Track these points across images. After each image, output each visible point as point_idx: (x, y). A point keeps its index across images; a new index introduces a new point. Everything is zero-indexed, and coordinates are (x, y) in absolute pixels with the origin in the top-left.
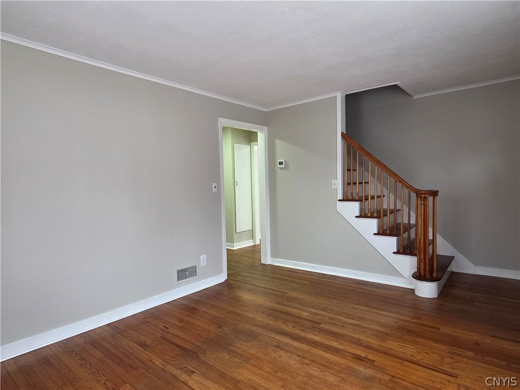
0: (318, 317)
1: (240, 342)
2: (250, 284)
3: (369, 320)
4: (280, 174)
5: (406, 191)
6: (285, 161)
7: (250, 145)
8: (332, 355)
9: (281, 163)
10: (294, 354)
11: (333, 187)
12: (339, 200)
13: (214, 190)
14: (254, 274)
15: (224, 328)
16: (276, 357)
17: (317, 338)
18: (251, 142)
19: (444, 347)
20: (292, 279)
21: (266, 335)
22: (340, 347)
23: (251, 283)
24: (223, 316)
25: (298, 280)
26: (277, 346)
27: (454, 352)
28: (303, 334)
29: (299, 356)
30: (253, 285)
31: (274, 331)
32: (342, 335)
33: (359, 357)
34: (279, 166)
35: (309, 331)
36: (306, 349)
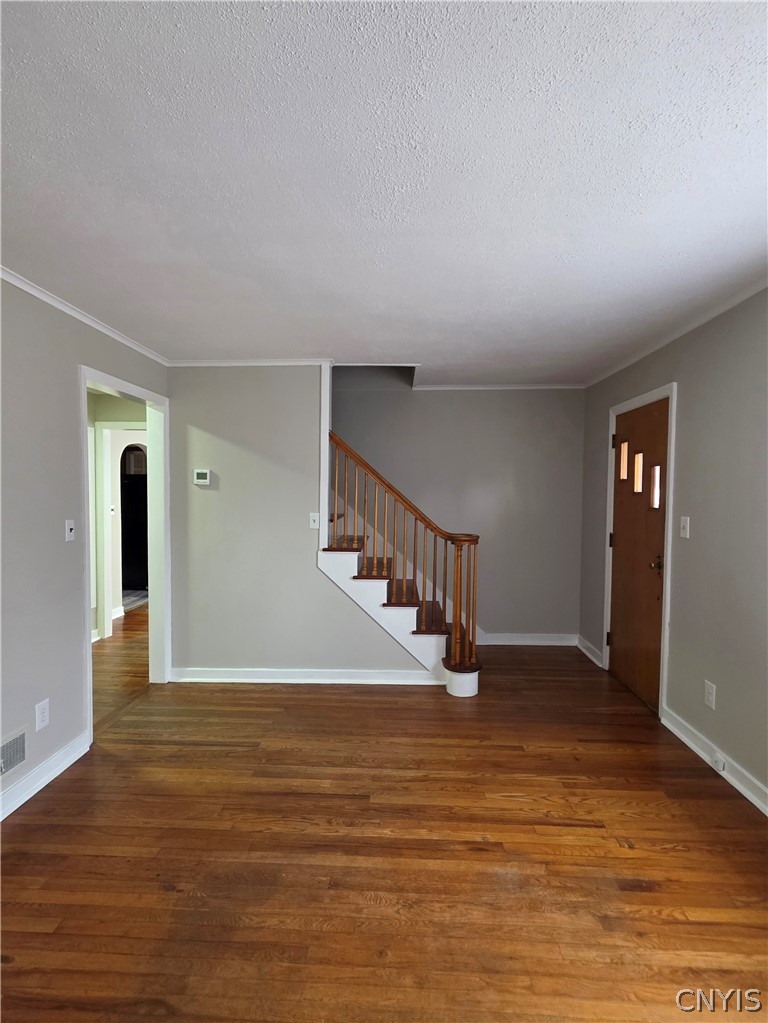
0: (355, 784)
1: (250, 910)
2: (160, 743)
3: (430, 762)
4: (197, 496)
5: (431, 535)
6: (211, 472)
7: (94, 426)
8: (439, 861)
9: (201, 476)
10: (377, 889)
11: (313, 526)
12: (324, 550)
13: (69, 537)
14: (151, 714)
15: (182, 886)
16: (353, 915)
17: (387, 833)
18: (96, 420)
19: (553, 779)
20: (243, 709)
21: (292, 865)
22: (435, 837)
23: (159, 738)
24: (155, 850)
25: (258, 709)
26: (334, 885)
27: (569, 783)
28: (356, 832)
29: (389, 890)
30: (168, 743)
31: (301, 848)
32: (420, 809)
33: (476, 846)
34: (196, 481)
35: (362, 821)
36: (388, 867)
